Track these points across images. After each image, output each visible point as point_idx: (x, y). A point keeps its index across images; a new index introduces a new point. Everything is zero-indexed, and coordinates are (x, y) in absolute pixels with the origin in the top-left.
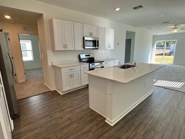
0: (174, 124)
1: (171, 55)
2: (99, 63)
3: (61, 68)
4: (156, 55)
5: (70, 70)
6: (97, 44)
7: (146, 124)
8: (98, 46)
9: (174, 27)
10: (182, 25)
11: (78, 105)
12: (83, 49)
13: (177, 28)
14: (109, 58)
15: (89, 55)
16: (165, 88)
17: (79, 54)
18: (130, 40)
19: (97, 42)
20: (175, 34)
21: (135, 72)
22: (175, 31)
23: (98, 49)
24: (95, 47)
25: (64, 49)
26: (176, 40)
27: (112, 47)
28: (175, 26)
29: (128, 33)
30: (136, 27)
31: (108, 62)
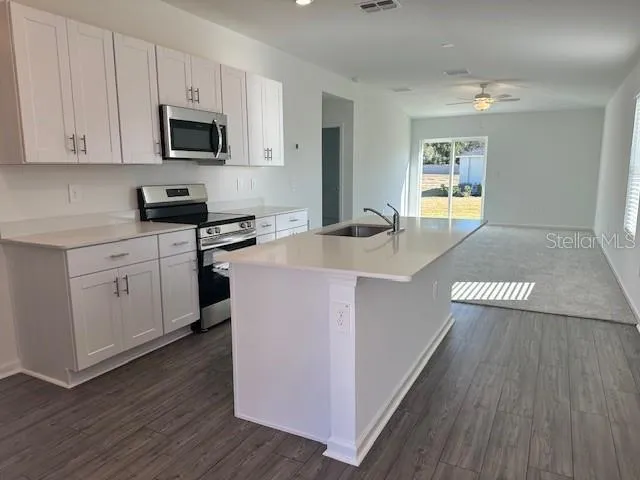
0: (548, 413)
1: (466, 194)
2: (235, 227)
3: (66, 250)
4: (425, 194)
5: (113, 257)
6: (220, 143)
7: (468, 432)
8: (224, 150)
9: (478, 90)
10: (503, 87)
11: (179, 416)
12: (159, 160)
13: (488, 96)
14: (267, 204)
15: (185, 192)
16: (486, 306)
17: (136, 185)
18: (337, 130)
19: (219, 131)
20: (482, 116)
21: (396, 247)
22: (484, 105)
23: (221, 162)
24: (209, 155)
25: (72, 159)
26: (486, 138)
27: (278, 160)
28: (483, 86)
29: (329, 103)
30: (354, 79)
31: (270, 220)
